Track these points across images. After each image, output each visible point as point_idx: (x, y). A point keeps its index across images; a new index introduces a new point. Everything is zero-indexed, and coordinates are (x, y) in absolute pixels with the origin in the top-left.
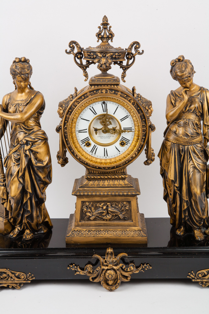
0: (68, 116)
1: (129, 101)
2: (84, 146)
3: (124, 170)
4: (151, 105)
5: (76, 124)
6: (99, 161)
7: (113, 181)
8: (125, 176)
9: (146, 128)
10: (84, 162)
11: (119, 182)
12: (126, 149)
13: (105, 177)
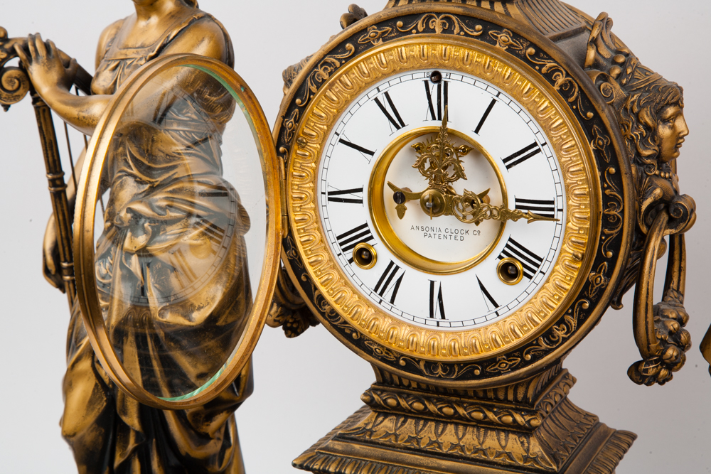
0: (289, 124)
1: (549, 77)
2: (351, 261)
3: (526, 392)
4: (678, 103)
5: (317, 162)
6: (403, 333)
7: (478, 430)
8: (527, 418)
9: (622, 212)
10: (347, 331)
11: (503, 443)
12: (524, 298)
13: (445, 410)
